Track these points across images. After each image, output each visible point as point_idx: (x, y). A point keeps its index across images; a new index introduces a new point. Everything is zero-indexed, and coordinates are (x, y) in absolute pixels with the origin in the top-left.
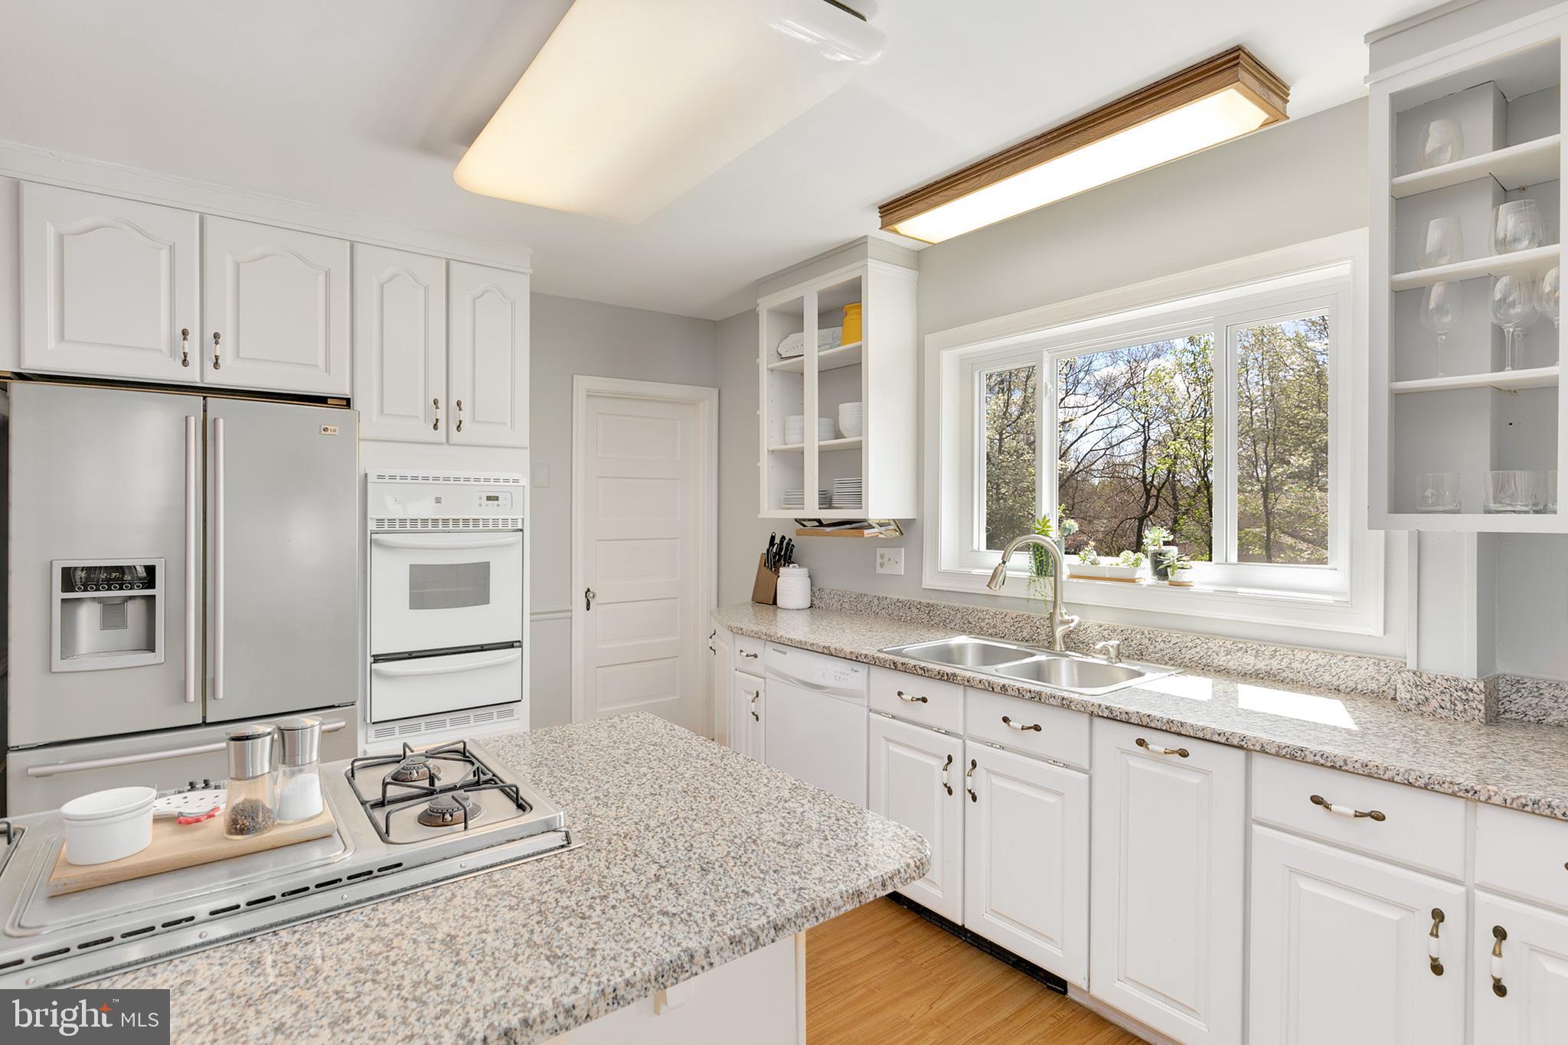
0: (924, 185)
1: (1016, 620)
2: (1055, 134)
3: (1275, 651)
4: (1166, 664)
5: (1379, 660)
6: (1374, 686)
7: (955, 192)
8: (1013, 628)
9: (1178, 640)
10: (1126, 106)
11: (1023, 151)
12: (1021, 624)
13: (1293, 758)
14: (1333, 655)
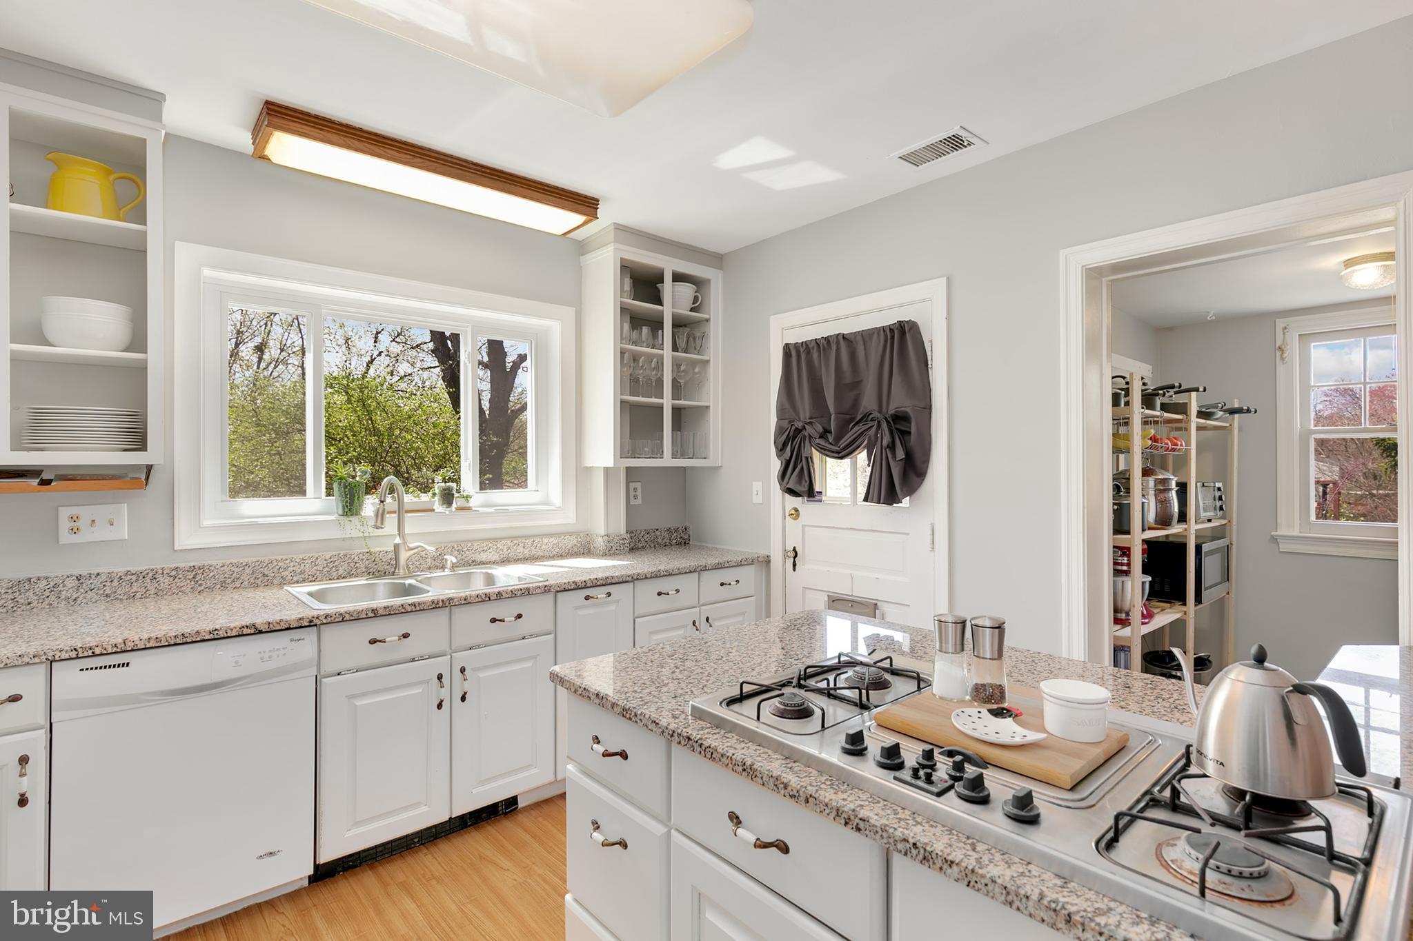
0: (344, 122)
1: (330, 561)
2: (488, 171)
3: (534, 541)
4: (470, 565)
5: (577, 534)
6: (575, 550)
7: (382, 152)
8: (326, 569)
9: (478, 547)
10: (539, 188)
11: (459, 165)
12: (336, 563)
13: (657, 577)
14: (559, 537)
